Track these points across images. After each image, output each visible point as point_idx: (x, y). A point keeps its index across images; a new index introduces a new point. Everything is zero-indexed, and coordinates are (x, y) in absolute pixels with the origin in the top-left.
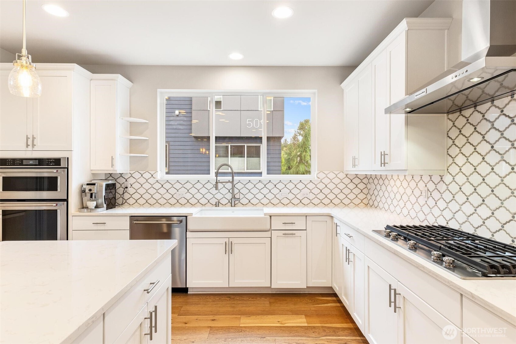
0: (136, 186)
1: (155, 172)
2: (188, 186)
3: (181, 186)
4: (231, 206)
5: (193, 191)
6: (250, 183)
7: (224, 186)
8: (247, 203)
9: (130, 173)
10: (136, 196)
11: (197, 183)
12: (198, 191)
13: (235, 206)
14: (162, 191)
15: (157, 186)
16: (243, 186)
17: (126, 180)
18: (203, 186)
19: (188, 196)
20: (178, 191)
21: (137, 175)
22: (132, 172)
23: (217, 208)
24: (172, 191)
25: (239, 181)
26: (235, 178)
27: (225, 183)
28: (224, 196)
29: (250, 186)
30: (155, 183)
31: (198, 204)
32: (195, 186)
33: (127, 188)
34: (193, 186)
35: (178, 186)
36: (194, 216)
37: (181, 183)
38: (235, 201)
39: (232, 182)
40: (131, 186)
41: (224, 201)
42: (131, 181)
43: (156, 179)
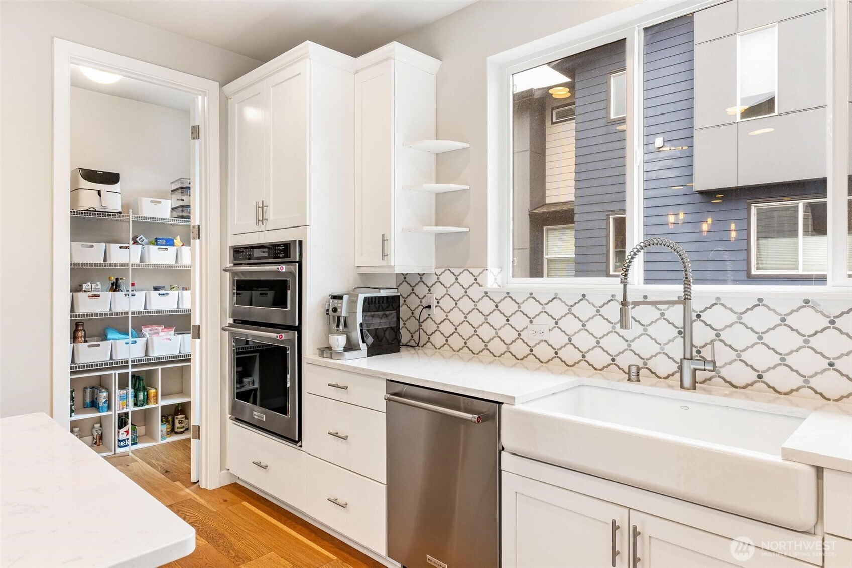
0: (447, 303)
1: (481, 270)
2: (557, 309)
3: (540, 308)
4: (682, 386)
5: (570, 325)
6: (760, 309)
7: (662, 315)
8: (749, 382)
9: (436, 274)
10: (447, 328)
11: (579, 302)
12: (584, 326)
13: (694, 388)
14: (497, 320)
15: (486, 306)
16: (733, 318)
17: (429, 290)
18: (598, 311)
19: (558, 339)
20: (531, 322)
21: (448, 279)
22: (439, 271)
23: (633, 386)
24: (519, 321)
25: (718, 299)
26: (695, 288)
27: (666, 306)
28: (662, 348)
29: (760, 319)
30: (482, 298)
31: (583, 363)
32: (574, 310)
33: (429, 307)
34: (570, 310)
35: (531, 308)
36: (518, 406)
37: (538, 301)
38: (696, 369)
39: (686, 300)
40: (438, 303)
41: (665, 366)
42: (438, 291)
43: (483, 289)
